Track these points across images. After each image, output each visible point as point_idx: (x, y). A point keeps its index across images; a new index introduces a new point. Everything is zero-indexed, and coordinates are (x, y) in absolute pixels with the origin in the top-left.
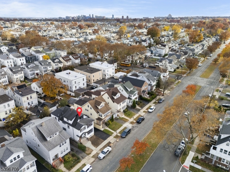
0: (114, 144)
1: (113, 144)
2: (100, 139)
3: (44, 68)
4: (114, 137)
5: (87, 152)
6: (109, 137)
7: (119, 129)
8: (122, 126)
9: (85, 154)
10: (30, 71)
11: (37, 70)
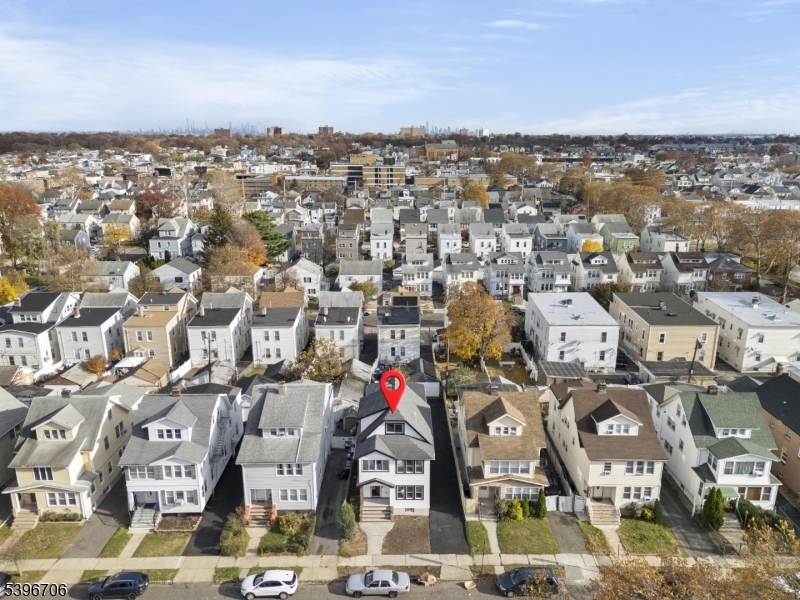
0: (445, 586)
1: (440, 582)
2: (429, 538)
3: (544, 275)
4: (473, 568)
5: (346, 545)
6: (457, 553)
7: (526, 552)
8: (554, 553)
9: (337, 547)
10: (498, 276)
11: (517, 278)
